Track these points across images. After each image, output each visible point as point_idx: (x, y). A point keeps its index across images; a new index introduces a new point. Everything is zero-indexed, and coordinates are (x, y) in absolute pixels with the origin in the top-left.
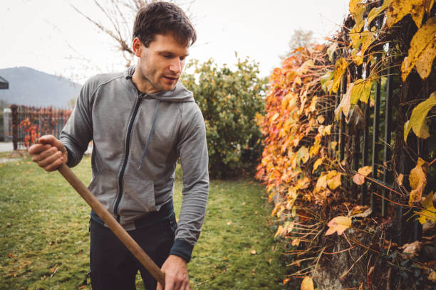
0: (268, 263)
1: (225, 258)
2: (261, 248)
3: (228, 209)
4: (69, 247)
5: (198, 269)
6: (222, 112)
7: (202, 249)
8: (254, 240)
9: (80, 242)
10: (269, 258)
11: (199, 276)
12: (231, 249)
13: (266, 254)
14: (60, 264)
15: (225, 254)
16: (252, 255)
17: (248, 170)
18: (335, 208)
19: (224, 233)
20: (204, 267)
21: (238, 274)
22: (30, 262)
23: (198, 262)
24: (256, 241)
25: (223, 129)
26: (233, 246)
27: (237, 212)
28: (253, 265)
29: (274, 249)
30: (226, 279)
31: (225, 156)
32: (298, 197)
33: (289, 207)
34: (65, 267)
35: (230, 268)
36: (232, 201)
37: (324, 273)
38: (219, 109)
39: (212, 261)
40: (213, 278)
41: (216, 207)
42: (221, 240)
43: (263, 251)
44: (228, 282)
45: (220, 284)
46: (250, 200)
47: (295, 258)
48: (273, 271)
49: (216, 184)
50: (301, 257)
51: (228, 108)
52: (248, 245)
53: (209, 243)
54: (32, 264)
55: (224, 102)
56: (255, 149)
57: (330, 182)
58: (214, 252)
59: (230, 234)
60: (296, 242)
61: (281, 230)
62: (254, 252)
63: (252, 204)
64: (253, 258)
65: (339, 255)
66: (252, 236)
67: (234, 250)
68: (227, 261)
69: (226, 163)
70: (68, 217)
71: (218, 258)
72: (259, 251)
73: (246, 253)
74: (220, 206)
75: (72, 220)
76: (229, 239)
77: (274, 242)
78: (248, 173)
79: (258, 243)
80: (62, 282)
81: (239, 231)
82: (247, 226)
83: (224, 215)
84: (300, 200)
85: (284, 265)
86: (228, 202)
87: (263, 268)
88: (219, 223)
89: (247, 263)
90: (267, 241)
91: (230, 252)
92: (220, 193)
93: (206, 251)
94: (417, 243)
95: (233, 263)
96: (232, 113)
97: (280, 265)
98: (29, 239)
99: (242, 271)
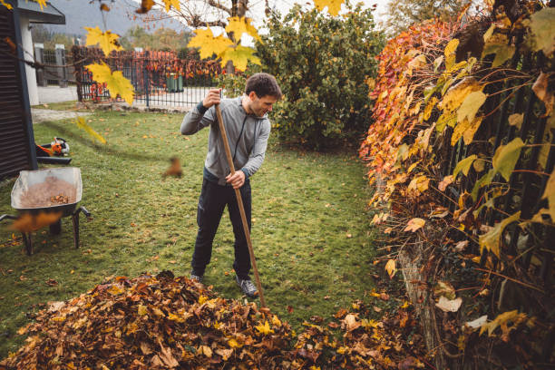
0: (362, 247)
1: (322, 239)
2: (358, 232)
3: (326, 189)
4: (180, 220)
5: (299, 248)
6: (325, 77)
7: (301, 230)
8: (351, 224)
9: (188, 216)
10: (363, 242)
11: (299, 253)
12: (328, 232)
13: (361, 238)
14: (178, 235)
15: (322, 236)
16: (348, 238)
17: (351, 140)
18: (422, 207)
19: (322, 216)
20: (303, 246)
21: (333, 254)
22: (151, 232)
23: (298, 241)
24: (352, 225)
25: (325, 96)
26: (329, 229)
27: (336, 193)
28: (349, 247)
29: (369, 235)
30: (324, 256)
31: (325, 127)
32: (396, 190)
33: (385, 198)
34: (182, 238)
35: (327, 248)
36: (330, 180)
37: (408, 258)
38: (322, 73)
39: (310, 242)
40: (312, 256)
41: (314, 187)
42: (319, 222)
43: (358, 235)
44: (325, 260)
45: (318, 261)
46: (351, 181)
47: (387, 244)
48: (366, 253)
49: (314, 158)
50: (392, 243)
51: (333, 72)
52: (345, 229)
53: (307, 225)
54: (154, 233)
55: (329, 65)
56: (361, 113)
57: (419, 185)
58: (312, 233)
59: (328, 217)
60: (388, 230)
61: (377, 219)
62: (350, 236)
63: (352, 186)
64: (348, 241)
65: (419, 245)
66: (349, 220)
67: (331, 233)
68: (324, 242)
69: (326, 135)
70: (168, 190)
71: (317, 239)
72: (355, 235)
73: (342, 236)
74: (318, 186)
75: (173, 193)
76: (326, 222)
77: (369, 228)
78: (351, 145)
79: (354, 227)
80: (184, 250)
81: (336, 214)
82: (346, 210)
83: (322, 196)
84: (397, 193)
85: (376, 248)
86: (327, 181)
87: (356, 250)
88: (318, 205)
89: (342, 244)
90: (363, 225)
91: (327, 234)
92: (318, 170)
93: (305, 232)
94: (467, 241)
95: (330, 245)
96: (338, 78)
97: (372, 249)
98: (140, 210)
99: (337, 252)
